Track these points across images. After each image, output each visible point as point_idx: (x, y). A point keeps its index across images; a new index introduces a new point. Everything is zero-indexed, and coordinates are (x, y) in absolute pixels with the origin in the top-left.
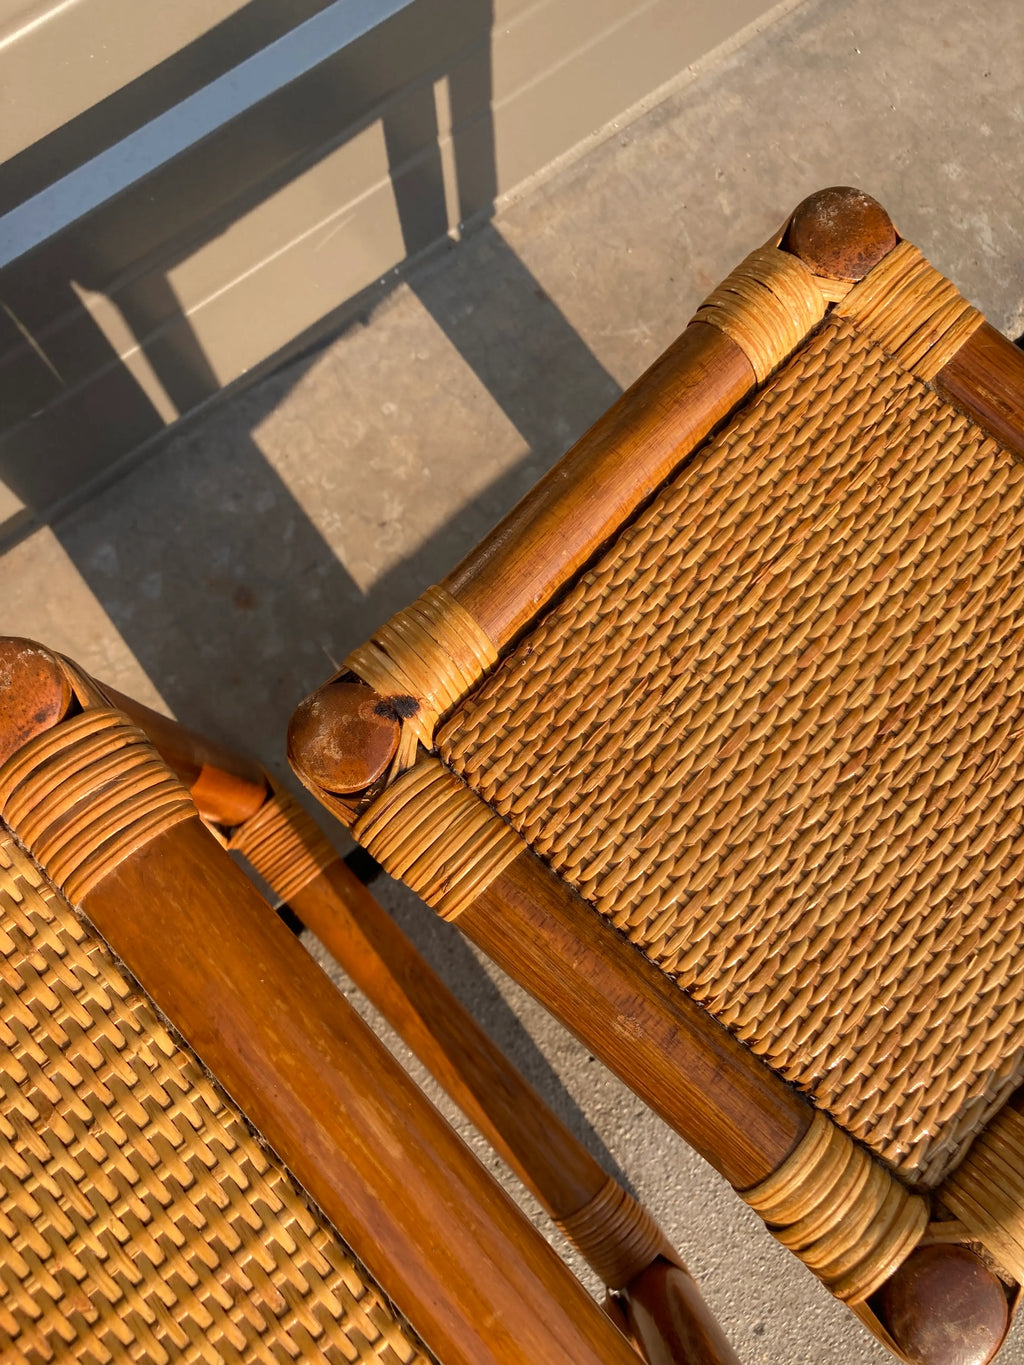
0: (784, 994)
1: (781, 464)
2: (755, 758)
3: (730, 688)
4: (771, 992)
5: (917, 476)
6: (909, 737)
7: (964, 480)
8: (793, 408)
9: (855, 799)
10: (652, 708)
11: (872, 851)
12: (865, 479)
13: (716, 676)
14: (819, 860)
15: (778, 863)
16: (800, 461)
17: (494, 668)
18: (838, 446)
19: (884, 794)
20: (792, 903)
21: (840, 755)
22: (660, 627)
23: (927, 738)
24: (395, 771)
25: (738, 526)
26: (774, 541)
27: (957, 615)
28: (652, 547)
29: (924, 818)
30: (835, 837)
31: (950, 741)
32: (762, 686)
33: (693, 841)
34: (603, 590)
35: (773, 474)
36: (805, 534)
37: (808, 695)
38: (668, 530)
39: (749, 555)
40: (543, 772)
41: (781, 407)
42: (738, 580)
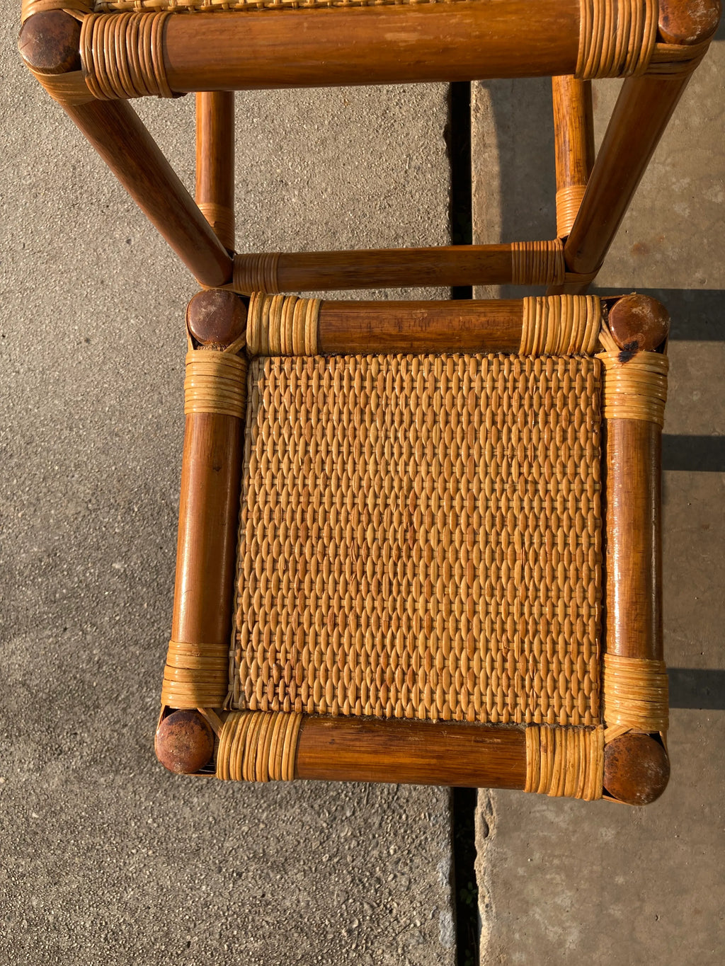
0: (367, 384)
1: (560, 619)
2: (457, 470)
3: (493, 490)
4: (373, 380)
5: (493, 669)
6: (399, 536)
7: (469, 685)
8: (579, 653)
9: (401, 488)
10: (519, 453)
11: (376, 471)
12: (515, 646)
13: (503, 490)
14: (395, 450)
15: (411, 435)
16: (553, 628)
17: (603, 412)
18: (541, 651)
19: (390, 501)
20: (393, 422)
21: (421, 502)
22: (547, 491)
23: (391, 542)
24: (604, 326)
25: (553, 570)
26: (531, 577)
27: (421, 612)
28: (584, 526)
29: (365, 505)
30: (396, 464)
31: (380, 549)
32: (480, 504)
33: (454, 412)
34: (587, 487)
35: (559, 610)
36: (520, 593)
37: (457, 517)
38: (583, 540)
39: (536, 560)
40: (541, 384)
41: (584, 649)
42: (531, 544)
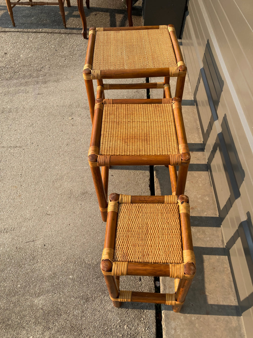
0: (139, 207)
1: (175, 245)
2: (155, 220)
3: (162, 224)
4: (140, 207)
5: (163, 253)
6: (145, 231)
7: (159, 256)
8: (178, 250)
9: (146, 223)
10: (166, 218)
11: (141, 221)
12: (167, 249)
13: (163, 224)
14: (144, 218)
15: (147, 215)
16: (173, 246)
17: (179, 212)
18: (172, 250)
19: (144, 226)
20: (144, 213)
21: (149, 226)
22: (171, 224)
23: (144, 232)
24: (178, 199)
25: (173, 237)
26: (169, 238)
27: (150, 244)
28: (177, 230)
29: (139, 226)
30: (145, 220)
31: (142, 233)
32: (159, 226)
33: (154, 212)
34: (177, 223)
35: (174, 243)
36: (167, 240)
37: (156, 228)
38: (178, 232)
39: (170, 235)
40: (169, 207)
41: (179, 250)
42: (169, 232)
